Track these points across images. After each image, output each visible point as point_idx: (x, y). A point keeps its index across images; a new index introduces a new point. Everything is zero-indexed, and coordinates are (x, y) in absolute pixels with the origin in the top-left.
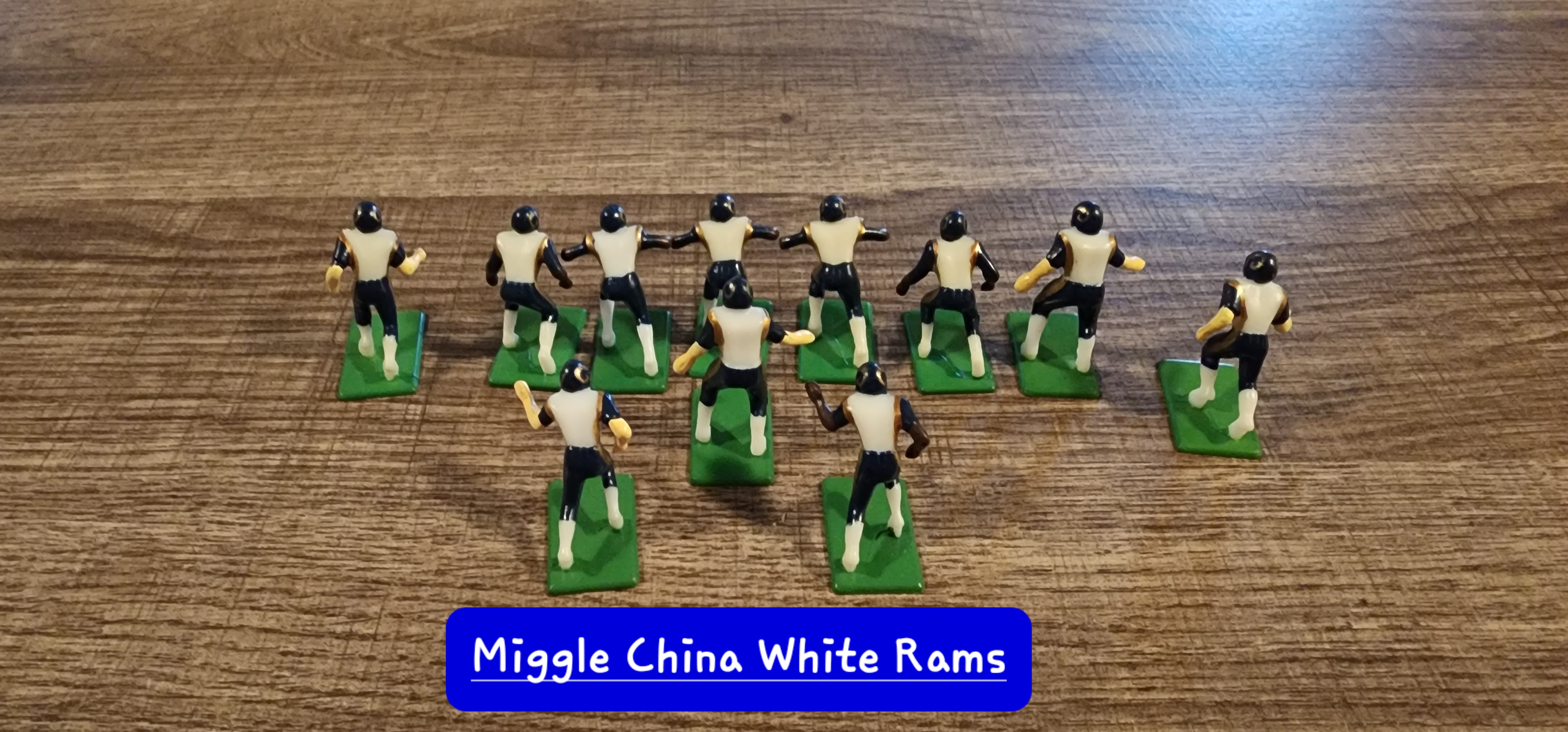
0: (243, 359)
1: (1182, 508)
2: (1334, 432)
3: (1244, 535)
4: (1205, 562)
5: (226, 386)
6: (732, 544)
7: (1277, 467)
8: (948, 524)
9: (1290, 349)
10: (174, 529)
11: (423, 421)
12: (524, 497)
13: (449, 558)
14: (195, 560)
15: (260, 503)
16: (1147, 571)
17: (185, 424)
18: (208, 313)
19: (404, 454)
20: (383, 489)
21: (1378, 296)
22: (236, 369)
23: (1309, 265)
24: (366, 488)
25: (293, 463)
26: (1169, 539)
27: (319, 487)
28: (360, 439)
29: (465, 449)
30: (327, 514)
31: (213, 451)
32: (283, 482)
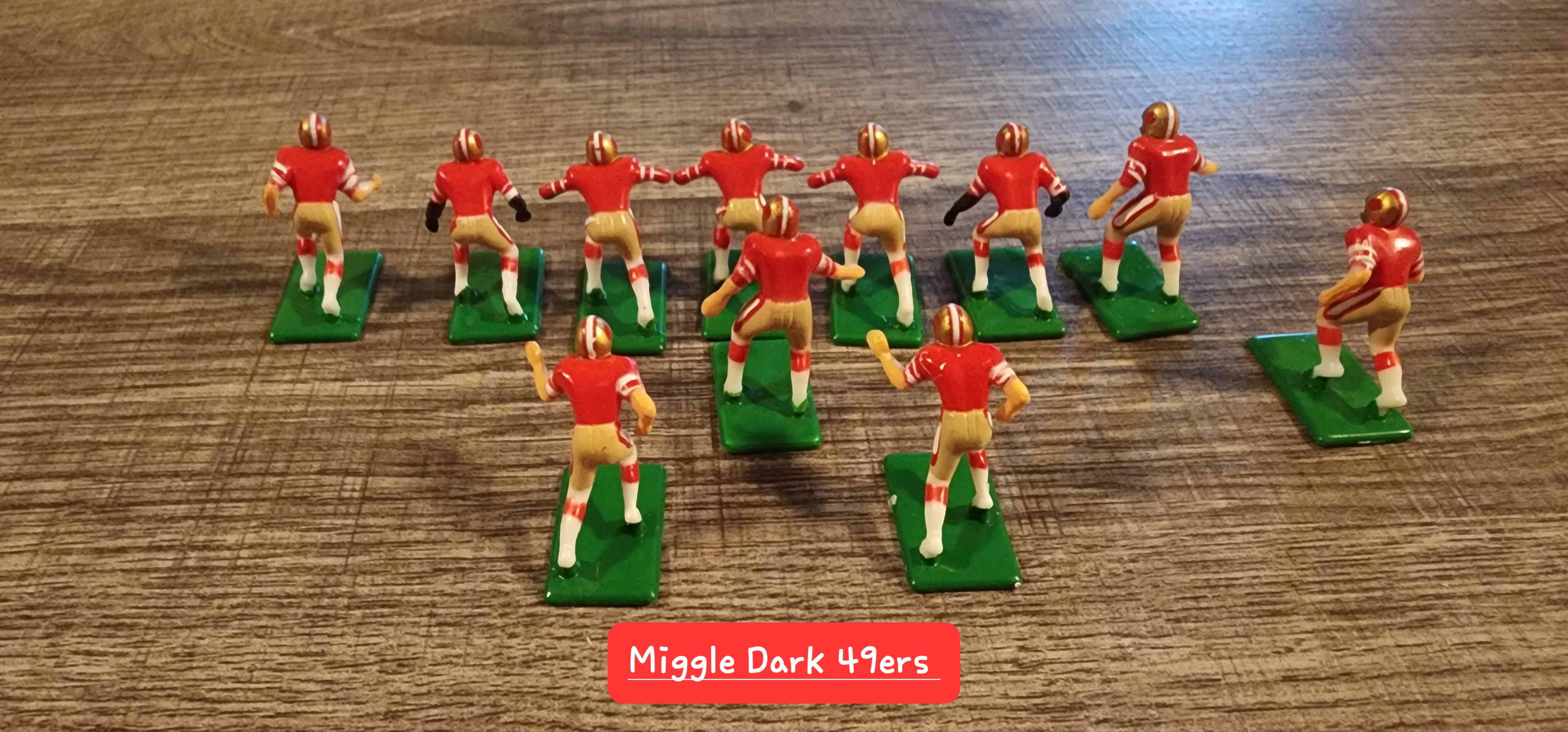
0: (128, 423)
1: (1373, 584)
2: (1541, 473)
3: (1464, 620)
4: (1421, 660)
5: (104, 460)
7: (1482, 523)
8: (1071, 618)
9: (1459, 366)
10: (24, 665)
11: (365, 499)
12: (502, 600)
13: (403, 693)
14: (51, 710)
15: (145, 622)
16: (1348, 676)
17: (46, 514)
18: (86, 364)
19: (339, 545)
20: (311, 596)
21: (1548, 296)
22: (118, 437)
23: (1455, 261)
24: (289, 596)
25: (191, 563)
26: (1366, 628)
27: (225, 596)
28: (281, 526)
29: (420, 535)
30: (234, 636)
31: (82, 552)
32: (175, 591)
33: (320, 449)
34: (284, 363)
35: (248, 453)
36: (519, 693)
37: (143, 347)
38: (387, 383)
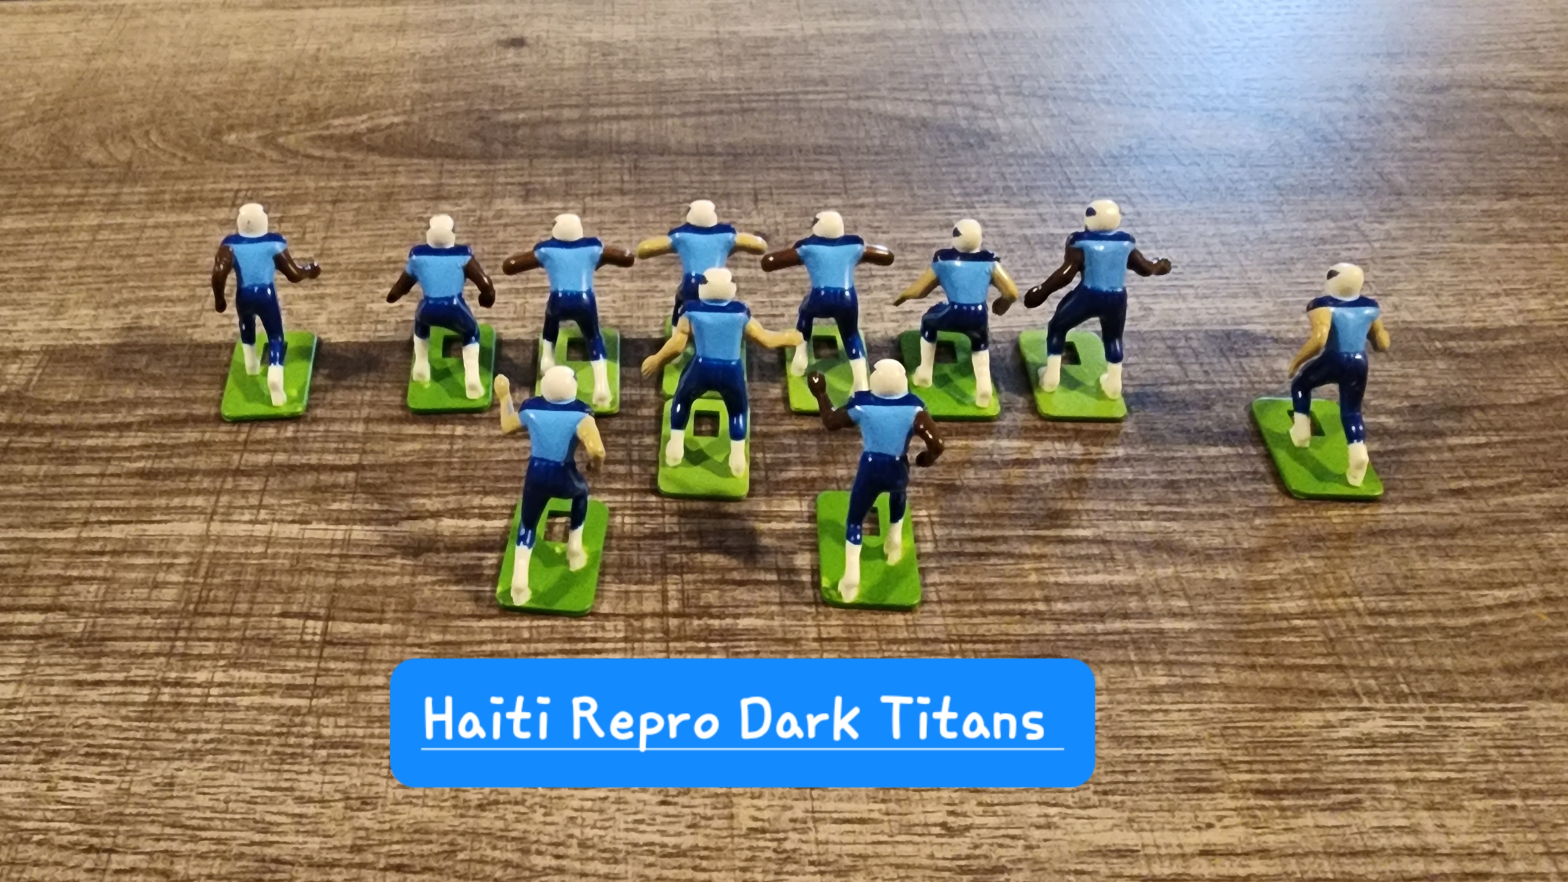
0: (97, 559)
2: (1491, 662)
3: (1386, 805)
4: (1337, 842)
5: (77, 594)
6: (726, 812)
7: (1423, 711)
10: (19, 788)
11: (325, 643)
13: (367, 829)
14: (47, 831)
15: (126, 752)
16: (1263, 854)
17: (27, 645)
18: (51, 497)
19: (304, 687)
20: (279, 735)
21: (1533, 476)
22: (89, 573)
24: (258, 734)
25: (165, 698)
26: (1288, 809)
27: (199, 731)
28: (248, 666)
29: (379, 681)
30: (209, 769)
31: (64, 683)
32: (153, 725)
33: (281, 591)
34: (242, 502)
35: (212, 594)
36: (475, 834)
37: (105, 482)
38: (343, 527)
